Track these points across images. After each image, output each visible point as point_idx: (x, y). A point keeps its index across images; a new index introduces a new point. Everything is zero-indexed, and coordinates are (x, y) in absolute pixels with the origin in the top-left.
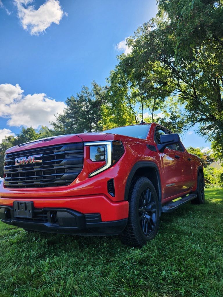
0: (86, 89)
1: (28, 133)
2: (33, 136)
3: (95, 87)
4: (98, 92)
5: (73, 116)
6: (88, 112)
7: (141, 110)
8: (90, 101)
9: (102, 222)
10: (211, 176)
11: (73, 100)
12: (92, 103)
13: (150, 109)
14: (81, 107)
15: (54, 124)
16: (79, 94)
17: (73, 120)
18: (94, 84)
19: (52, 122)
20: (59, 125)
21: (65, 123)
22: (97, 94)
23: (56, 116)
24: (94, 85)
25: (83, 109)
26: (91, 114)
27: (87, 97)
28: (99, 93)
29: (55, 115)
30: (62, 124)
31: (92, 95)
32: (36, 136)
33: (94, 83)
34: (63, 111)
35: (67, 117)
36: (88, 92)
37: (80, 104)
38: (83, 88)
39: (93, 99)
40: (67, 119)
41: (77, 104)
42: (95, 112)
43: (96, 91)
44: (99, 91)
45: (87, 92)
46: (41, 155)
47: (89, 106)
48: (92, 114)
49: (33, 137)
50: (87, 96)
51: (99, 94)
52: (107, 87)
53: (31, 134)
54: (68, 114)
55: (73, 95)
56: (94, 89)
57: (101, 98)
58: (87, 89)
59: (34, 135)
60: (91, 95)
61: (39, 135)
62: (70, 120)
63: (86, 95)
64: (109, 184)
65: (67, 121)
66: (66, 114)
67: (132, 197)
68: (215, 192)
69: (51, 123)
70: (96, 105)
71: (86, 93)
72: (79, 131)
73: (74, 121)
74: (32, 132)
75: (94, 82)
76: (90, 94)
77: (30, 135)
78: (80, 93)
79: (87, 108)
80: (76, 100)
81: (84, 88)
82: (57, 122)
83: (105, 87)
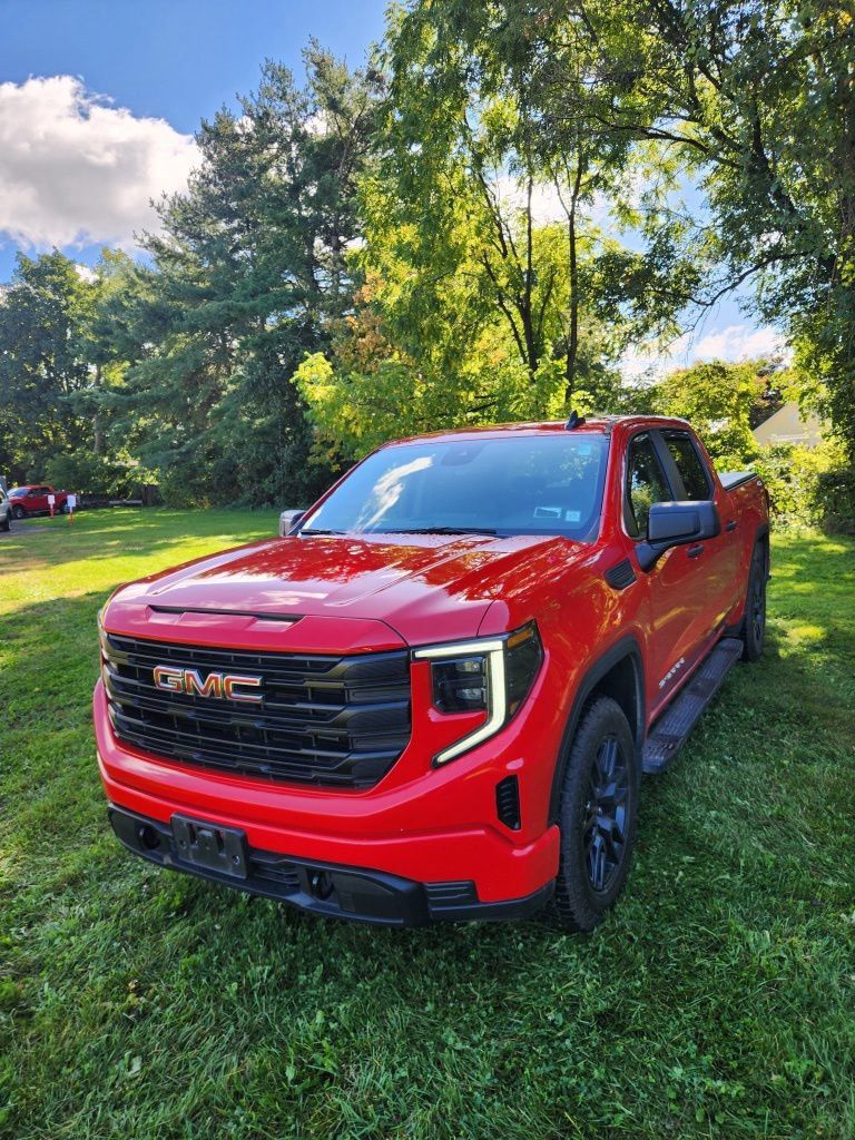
0: (280, 76)
1: (48, 277)
2: (70, 292)
3: (320, 74)
4: (338, 96)
5: (233, 205)
6: (296, 189)
7: (526, 191)
8: (300, 137)
9: (478, 902)
10: (781, 483)
11: (228, 132)
12: (311, 149)
13: (562, 191)
14: (264, 169)
15: (157, 246)
16: (250, 101)
17: (235, 224)
18: (318, 60)
19: (147, 234)
20: (180, 250)
21: (200, 239)
22: (333, 105)
23: (159, 210)
24: (318, 64)
25: (272, 173)
26: (310, 201)
27: (288, 118)
28: (340, 102)
29: (156, 205)
30: (191, 244)
31: (310, 108)
32: (82, 292)
33: (313, 50)
34: (189, 181)
35: (206, 215)
36: (288, 91)
37: (259, 152)
38: (265, 75)
39: (314, 128)
40: (210, 220)
41: (247, 152)
42: (326, 194)
43: (325, 91)
44: (341, 92)
45: (285, 94)
46: (257, 681)
47: (300, 162)
48: (314, 202)
49: (72, 298)
50: (287, 114)
51: (342, 106)
52: (375, 73)
53: (62, 285)
54: (209, 198)
55: (224, 109)
56: (317, 84)
57: (348, 128)
58: (285, 76)
59: (75, 287)
60: (304, 106)
61: (97, 290)
62: (223, 226)
63: (284, 107)
64: (503, 791)
65: (208, 230)
66: (199, 199)
67: (567, 800)
68: (790, 560)
69: (142, 241)
70: (328, 159)
71: (283, 97)
72: (263, 279)
73: (240, 230)
74: (64, 274)
75: (317, 48)
76: (299, 101)
77: (56, 288)
78: (256, 96)
79: (291, 170)
80: (239, 131)
81: (269, 73)
82: (168, 234)
83: (365, 74)
